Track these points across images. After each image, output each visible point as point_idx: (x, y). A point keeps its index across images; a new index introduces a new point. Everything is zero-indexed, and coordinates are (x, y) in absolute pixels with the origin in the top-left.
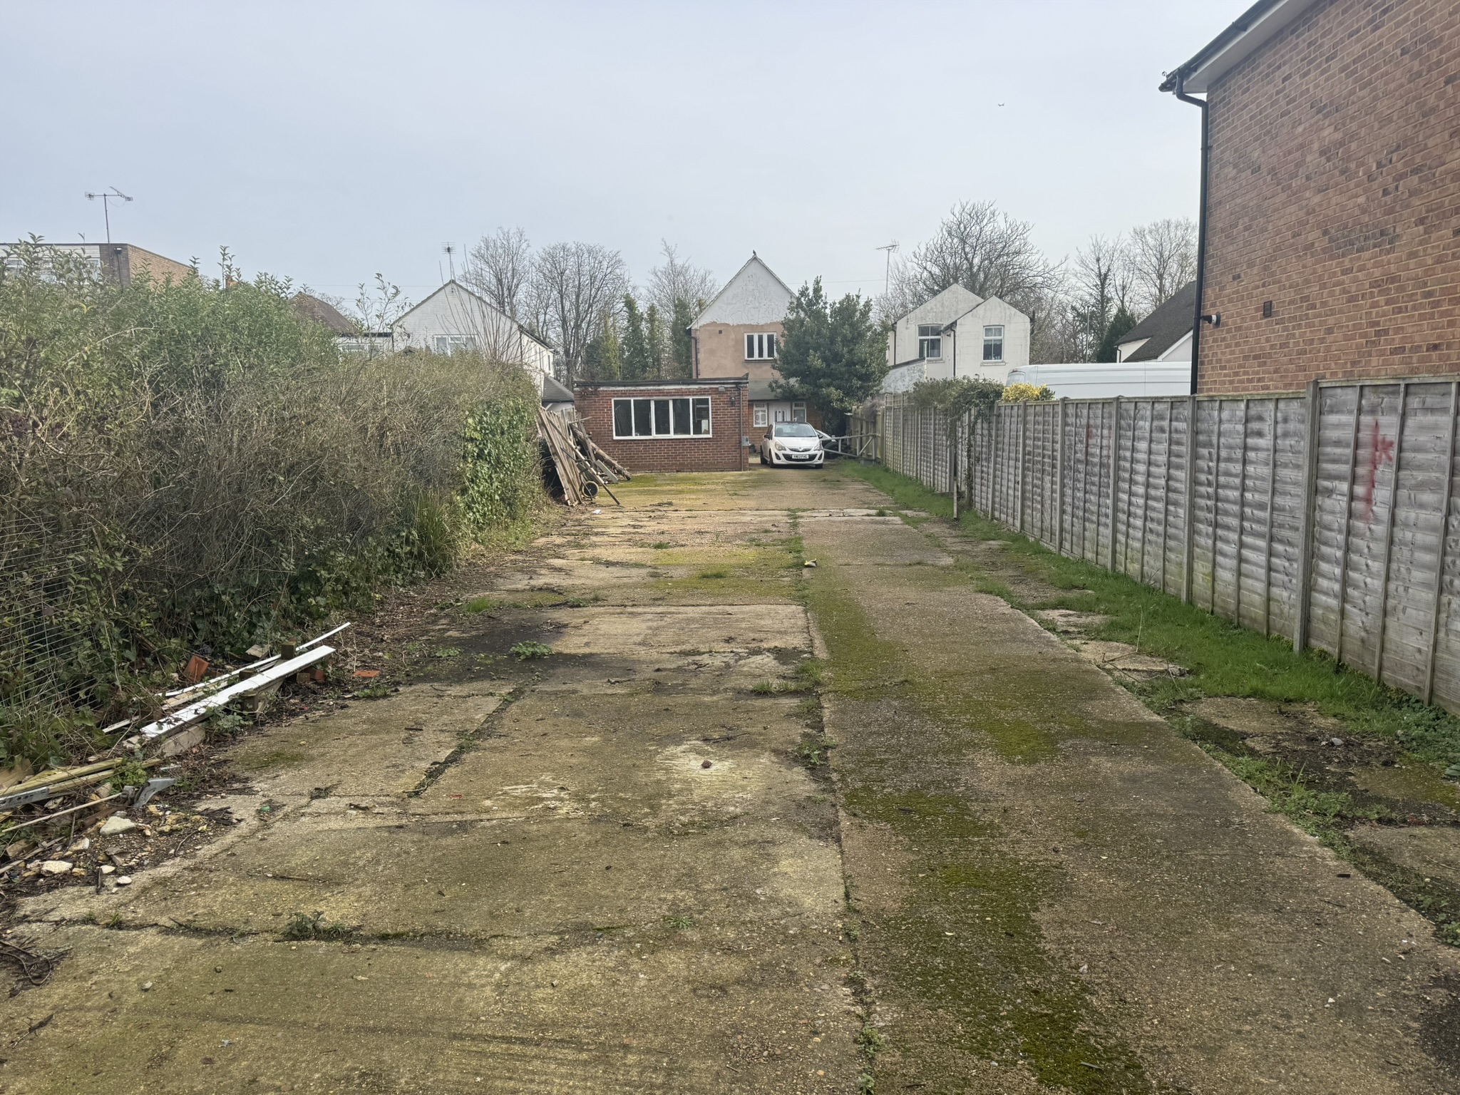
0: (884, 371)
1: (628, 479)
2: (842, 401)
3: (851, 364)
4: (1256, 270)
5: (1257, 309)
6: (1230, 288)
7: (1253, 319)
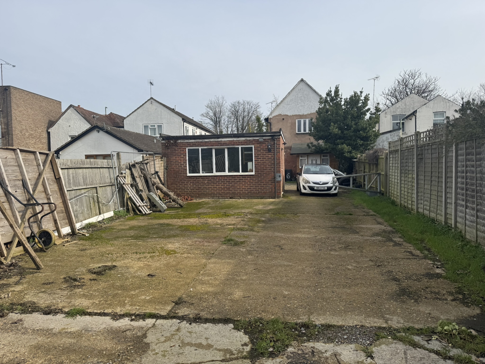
0: (377, 135)
1: (181, 206)
2: (350, 152)
3: (357, 131)
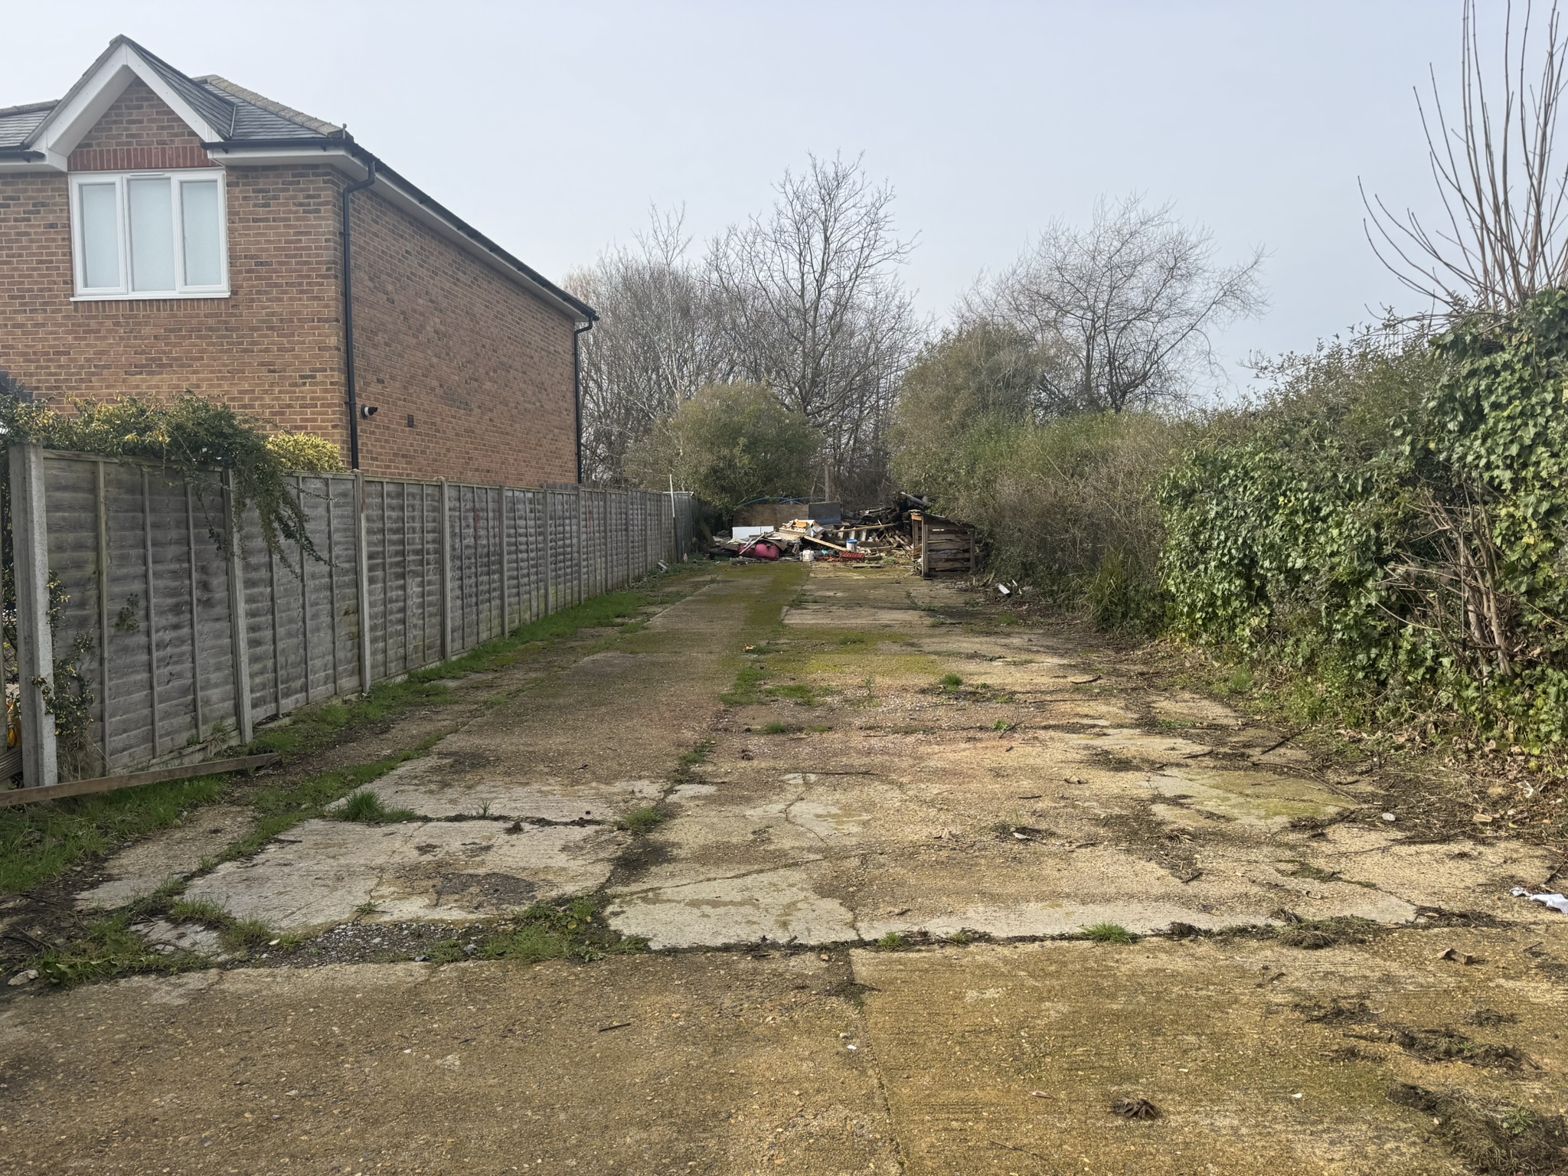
4: (398, 384)
5: (402, 418)
6: (375, 388)
7: (398, 424)
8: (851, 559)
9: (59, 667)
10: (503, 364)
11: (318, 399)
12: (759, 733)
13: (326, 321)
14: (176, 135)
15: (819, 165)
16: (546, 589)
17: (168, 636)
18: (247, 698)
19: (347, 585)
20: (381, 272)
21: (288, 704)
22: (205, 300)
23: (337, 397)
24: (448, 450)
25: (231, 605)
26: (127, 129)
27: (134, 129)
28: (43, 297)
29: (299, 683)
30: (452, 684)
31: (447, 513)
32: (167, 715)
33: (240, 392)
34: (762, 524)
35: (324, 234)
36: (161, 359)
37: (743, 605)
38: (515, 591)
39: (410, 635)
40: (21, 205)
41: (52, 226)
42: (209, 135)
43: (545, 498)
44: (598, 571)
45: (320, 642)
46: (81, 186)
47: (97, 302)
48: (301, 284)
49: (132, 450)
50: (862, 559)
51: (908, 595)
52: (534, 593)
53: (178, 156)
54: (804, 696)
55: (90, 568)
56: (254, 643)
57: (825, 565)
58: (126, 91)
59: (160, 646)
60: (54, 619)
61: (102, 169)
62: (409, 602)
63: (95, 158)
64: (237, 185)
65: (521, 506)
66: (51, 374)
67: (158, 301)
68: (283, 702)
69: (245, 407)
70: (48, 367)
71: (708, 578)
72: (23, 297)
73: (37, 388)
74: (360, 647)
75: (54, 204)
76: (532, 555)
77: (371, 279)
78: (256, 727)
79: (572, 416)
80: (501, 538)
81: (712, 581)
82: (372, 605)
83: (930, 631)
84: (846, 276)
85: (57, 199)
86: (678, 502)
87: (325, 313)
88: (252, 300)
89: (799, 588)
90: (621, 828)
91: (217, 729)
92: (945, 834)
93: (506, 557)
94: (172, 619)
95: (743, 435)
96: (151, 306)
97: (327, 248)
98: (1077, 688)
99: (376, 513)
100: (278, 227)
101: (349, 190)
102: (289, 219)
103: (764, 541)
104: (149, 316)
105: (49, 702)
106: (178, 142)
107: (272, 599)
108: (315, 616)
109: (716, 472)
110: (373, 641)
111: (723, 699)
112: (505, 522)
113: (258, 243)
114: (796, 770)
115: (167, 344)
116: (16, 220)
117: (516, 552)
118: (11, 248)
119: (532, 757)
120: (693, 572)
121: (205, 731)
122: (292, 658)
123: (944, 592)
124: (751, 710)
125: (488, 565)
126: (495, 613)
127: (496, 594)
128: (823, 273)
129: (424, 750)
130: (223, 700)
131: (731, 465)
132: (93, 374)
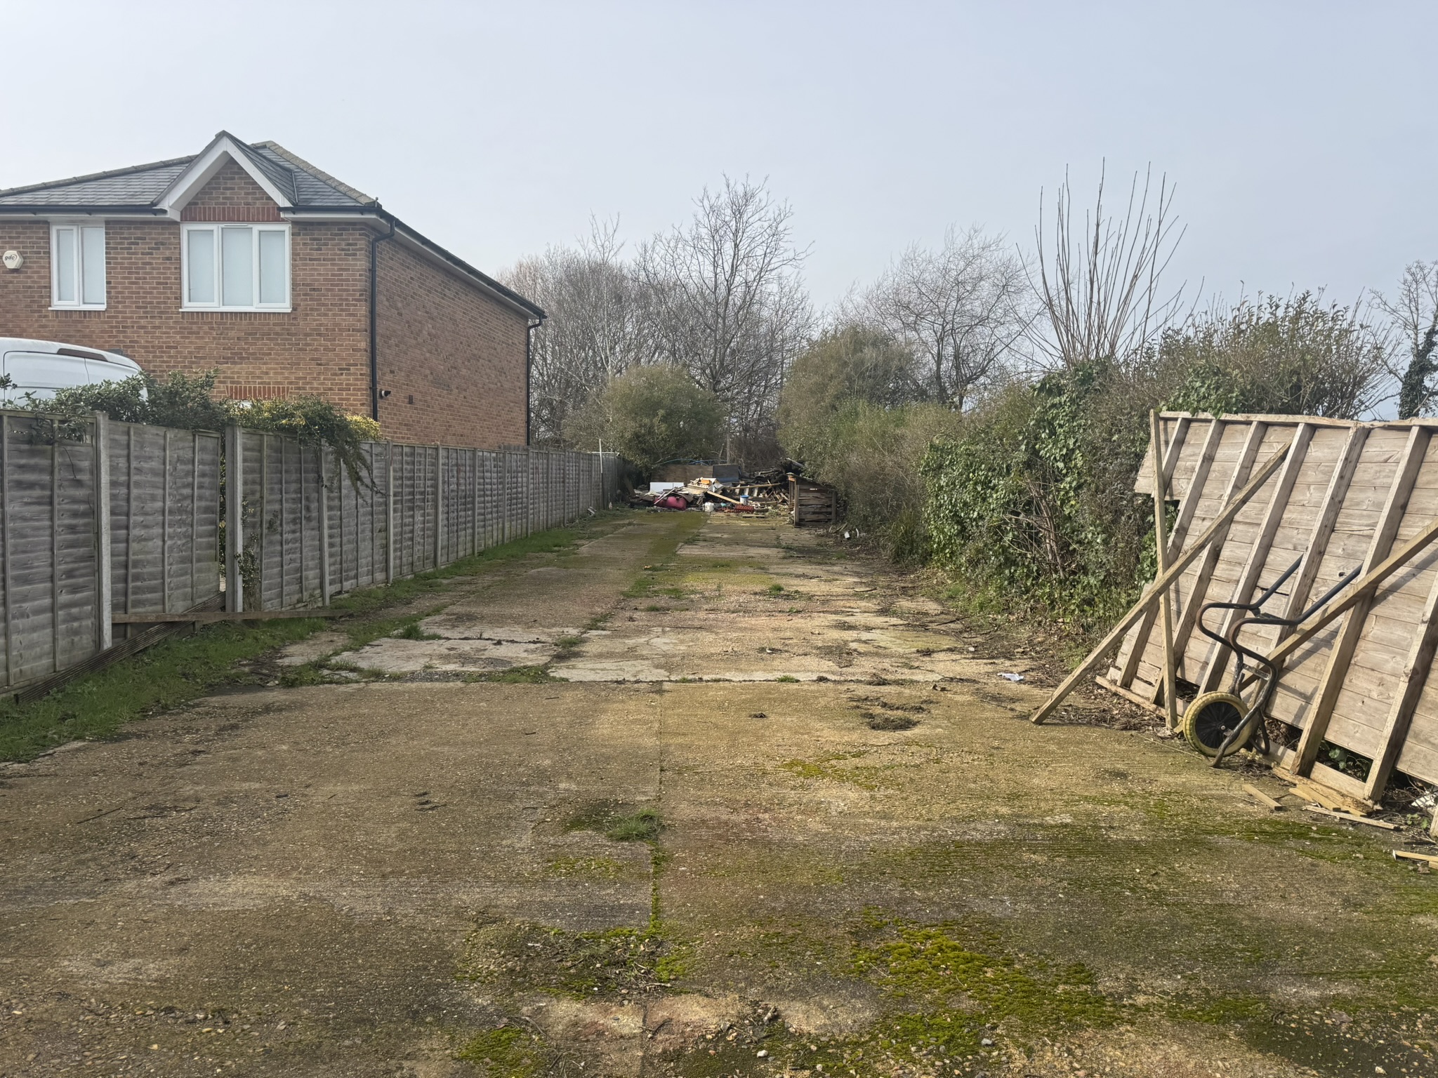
4: (403, 374)
5: (405, 397)
6: (389, 377)
7: (403, 402)
8: (742, 510)
9: (245, 547)
10: (474, 355)
11: (351, 385)
12: (642, 610)
13: (358, 331)
14: (257, 199)
15: (732, 184)
16: (503, 524)
17: (290, 536)
18: (327, 578)
19: (380, 513)
20: (394, 294)
21: (347, 585)
22: (274, 313)
23: (364, 384)
24: (435, 420)
25: (320, 520)
26: (223, 193)
27: (228, 193)
28: (160, 308)
29: (353, 573)
30: (445, 582)
31: (441, 467)
32: (288, 584)
33: (296, 378)
34: (675, 480)
35: (358, 270)
36: (241, 353)
37: (650, 541)
38: (482, 523)
39: (416, 549)
40: (147, 243)
41: (168, 259)
42: (283, 202)
43: (504, 457)
44: (541, 513)
45: (365, 547)
46: (189, 231)
47: (198, 313)
48: (341, 305)
49: (281, 429)
50: (752, 511)
51: (778, 538)
52: (495, 526)
53: (258, 214)
54: (677, 594)
55: (258, 495)
56: (331, 545)
57: (721, 514)
58: (224, 168)
59: (288, 542)
60: (244, 522)
61: (205, 220)
62: (416, 527)
63: (200, 213)
64: (299, 234)
65: (488, 463)
66: (164, 362)
67: (241, 313)
68: (345, 583)
69: (299, 388)
70: (162, 357)
71: (627, 521)
72: (146, 307)
73: (154, 371)
74: (387, 553)
75: (170, 244)
76: (495, 498)
77: (388, 300)
78: (331, 596)
79: (524, 392)
80: (474, 485)
81: (630, 524)
82: (395, 527)
83: (780, 561)
84: (751, 276)
85: (172, 240)
86: (606, 461)
87: (358, 325)
88: (307, 315)
89: (695, 531)
90: (556, 645)
91: (312, 596)
92: (730, 649)
93: (477, 499)
94: (292, 527)
95: (662, 408)
96: (236, 317)
97: (360, 281)
98: (856, 594)
99: (398, 466)
100: (327, 265)
101: (376, 240)
102: (334, 260)
103: (674, 494)
104: (234, 324)
105: (241, 568)
106: (258, 204)
107: (341, 519)
108: (363, 531)
109: (638, 437)
110: (395, 550)
111: (623, 593)
112: (477, 474)
113: (313, 275)
114: (659, 626)
115: (246, 344)
116: (143, 254)
117: (484, 495)
118: (138, 273)
119: (502, 616)
120: (615, 517)
121: (306, 595)
122: (350, 557)
123: (806, 537)
124: (639, 600)
125: (465, 504)
126: (469, 538)
127: (469, 525)
128: (733, 274)
129: (437, 611)
130: (315, 578)
131: (650, 432)
132: (193, 363)
